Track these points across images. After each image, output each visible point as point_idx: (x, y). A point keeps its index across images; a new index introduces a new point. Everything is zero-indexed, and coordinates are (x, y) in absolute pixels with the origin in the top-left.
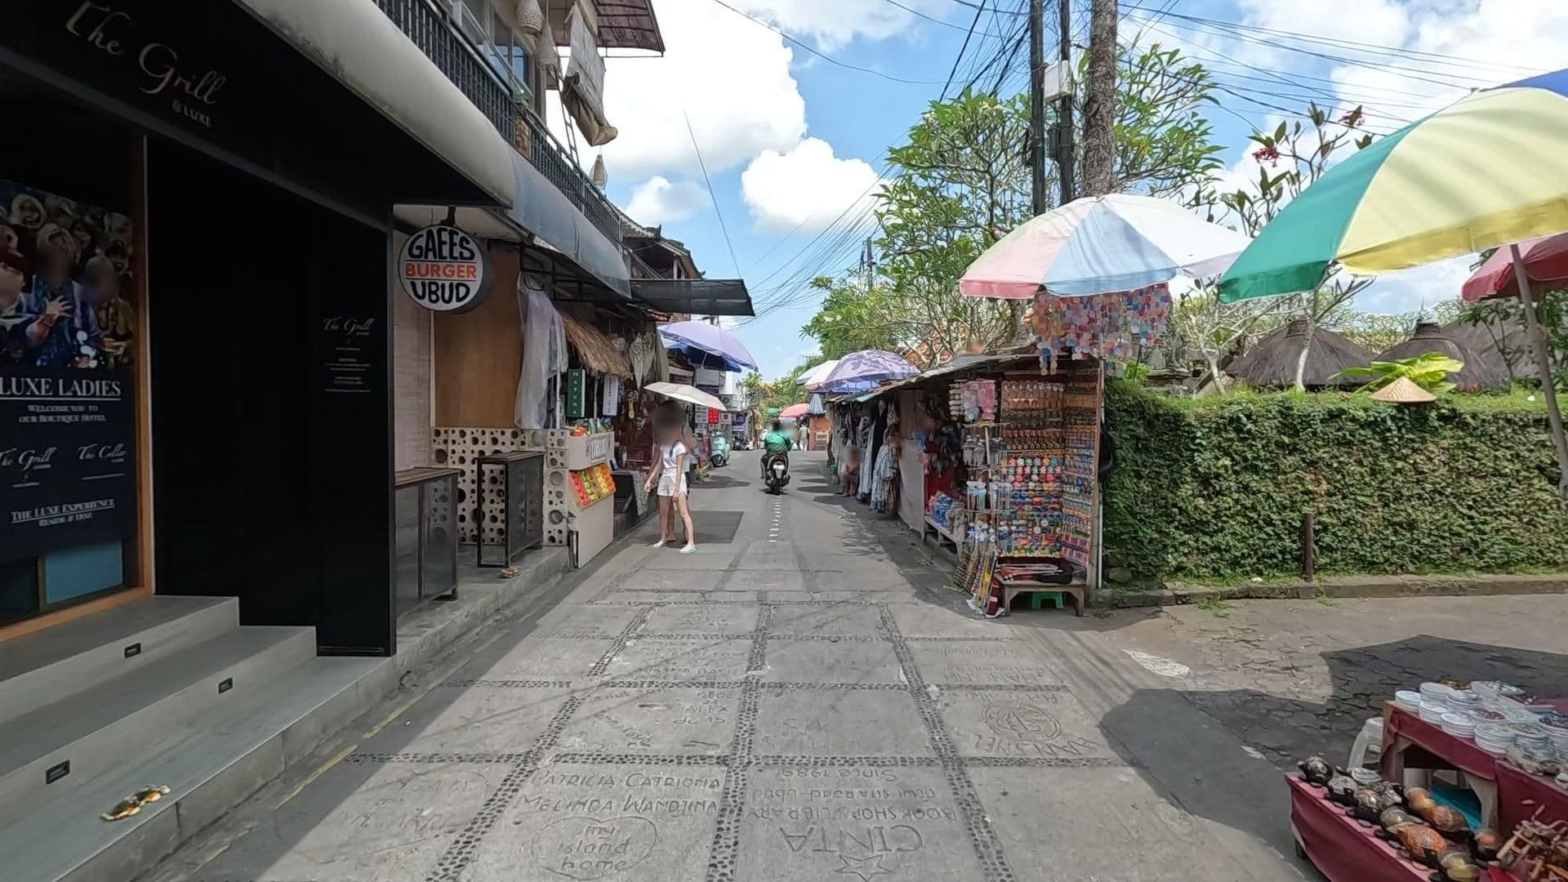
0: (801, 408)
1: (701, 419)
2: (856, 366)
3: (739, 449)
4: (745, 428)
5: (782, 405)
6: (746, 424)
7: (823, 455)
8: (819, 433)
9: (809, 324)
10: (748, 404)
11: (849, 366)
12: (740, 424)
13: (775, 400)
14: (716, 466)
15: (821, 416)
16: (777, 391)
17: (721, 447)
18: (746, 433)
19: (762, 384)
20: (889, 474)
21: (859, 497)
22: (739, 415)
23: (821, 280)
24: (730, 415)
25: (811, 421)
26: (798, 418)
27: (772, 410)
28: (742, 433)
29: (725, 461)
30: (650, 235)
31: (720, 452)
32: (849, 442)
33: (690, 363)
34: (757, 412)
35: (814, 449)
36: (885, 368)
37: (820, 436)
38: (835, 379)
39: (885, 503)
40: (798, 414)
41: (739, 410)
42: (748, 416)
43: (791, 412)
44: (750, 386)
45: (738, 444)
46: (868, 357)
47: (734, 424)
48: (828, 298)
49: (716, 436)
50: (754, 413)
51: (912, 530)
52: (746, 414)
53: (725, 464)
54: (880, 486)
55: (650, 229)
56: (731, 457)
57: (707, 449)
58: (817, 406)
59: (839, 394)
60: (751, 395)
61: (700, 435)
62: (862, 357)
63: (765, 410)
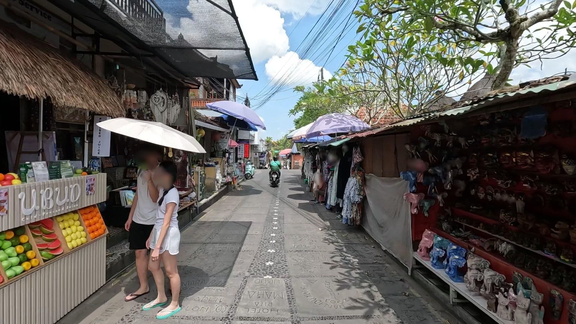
0: (288, 151)
1: (240, 156)
2: (328, 122)
3: (261, 168)
4: (265, 159)
5: (280, 149)
6: (265, 157)
7: (299, 172)
8: (296, 161)
9: (293, 109)
10: (266, 149)
11: (323, 122)
12: (262, 157)
13: (278, 147)
14: (247, 179)
15: (297, 154)
16: (278, 144)
17: (250, 170)
18: (265, 161)
19: (272, 141)
20: (357, 199)
21: (328, 207)
22: (262, 153)
23: (299, 87)
24: (258, 153)
25: (292, 156)
26: (287, 155)
27: (276, 151)
28: (264, 161)
29: (252, 176)
30: (212, 61)
31: (249, 172)
32: (318, 171)
33: (228, 125)
34: (270, 152)
35: (294, 169)
36: (348, 124)
37: (296, 163)
38: (313, 132)
39: (353, 220)
40: (286, 153)
41: (262, 151)
42: (266, 154)
43: (284, 152)
44: (268, 142)
45: (261, 165)
46: (335, 117)
47: (260, 157)
48: (302, 96)
49: (248, 164)
50: (268, 153)
51: (385, 251)
52: (265, 153)
53: (252, 177)
54: (350, 206)
55: (212, 58)
56: (256, 173)
57: (243, 170)
58: (295, 150)
59: (310, 143)
60: (268, 145)
61: (240, 163)
62: (332, 117)
63: (273, 151)
